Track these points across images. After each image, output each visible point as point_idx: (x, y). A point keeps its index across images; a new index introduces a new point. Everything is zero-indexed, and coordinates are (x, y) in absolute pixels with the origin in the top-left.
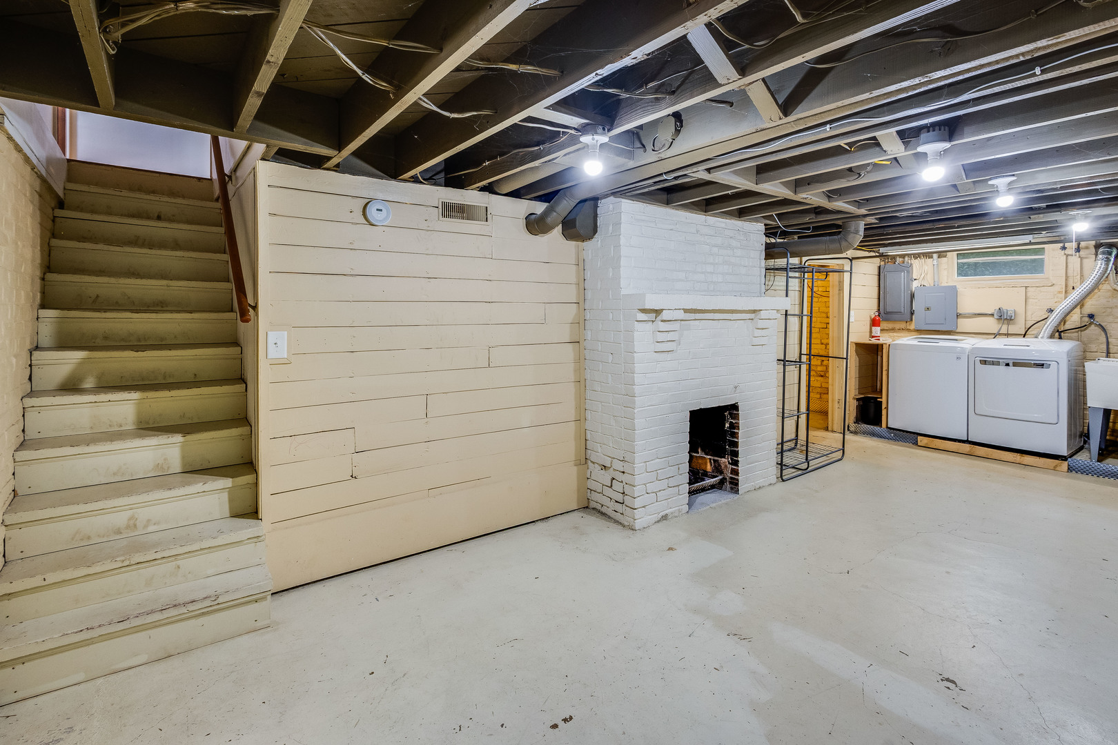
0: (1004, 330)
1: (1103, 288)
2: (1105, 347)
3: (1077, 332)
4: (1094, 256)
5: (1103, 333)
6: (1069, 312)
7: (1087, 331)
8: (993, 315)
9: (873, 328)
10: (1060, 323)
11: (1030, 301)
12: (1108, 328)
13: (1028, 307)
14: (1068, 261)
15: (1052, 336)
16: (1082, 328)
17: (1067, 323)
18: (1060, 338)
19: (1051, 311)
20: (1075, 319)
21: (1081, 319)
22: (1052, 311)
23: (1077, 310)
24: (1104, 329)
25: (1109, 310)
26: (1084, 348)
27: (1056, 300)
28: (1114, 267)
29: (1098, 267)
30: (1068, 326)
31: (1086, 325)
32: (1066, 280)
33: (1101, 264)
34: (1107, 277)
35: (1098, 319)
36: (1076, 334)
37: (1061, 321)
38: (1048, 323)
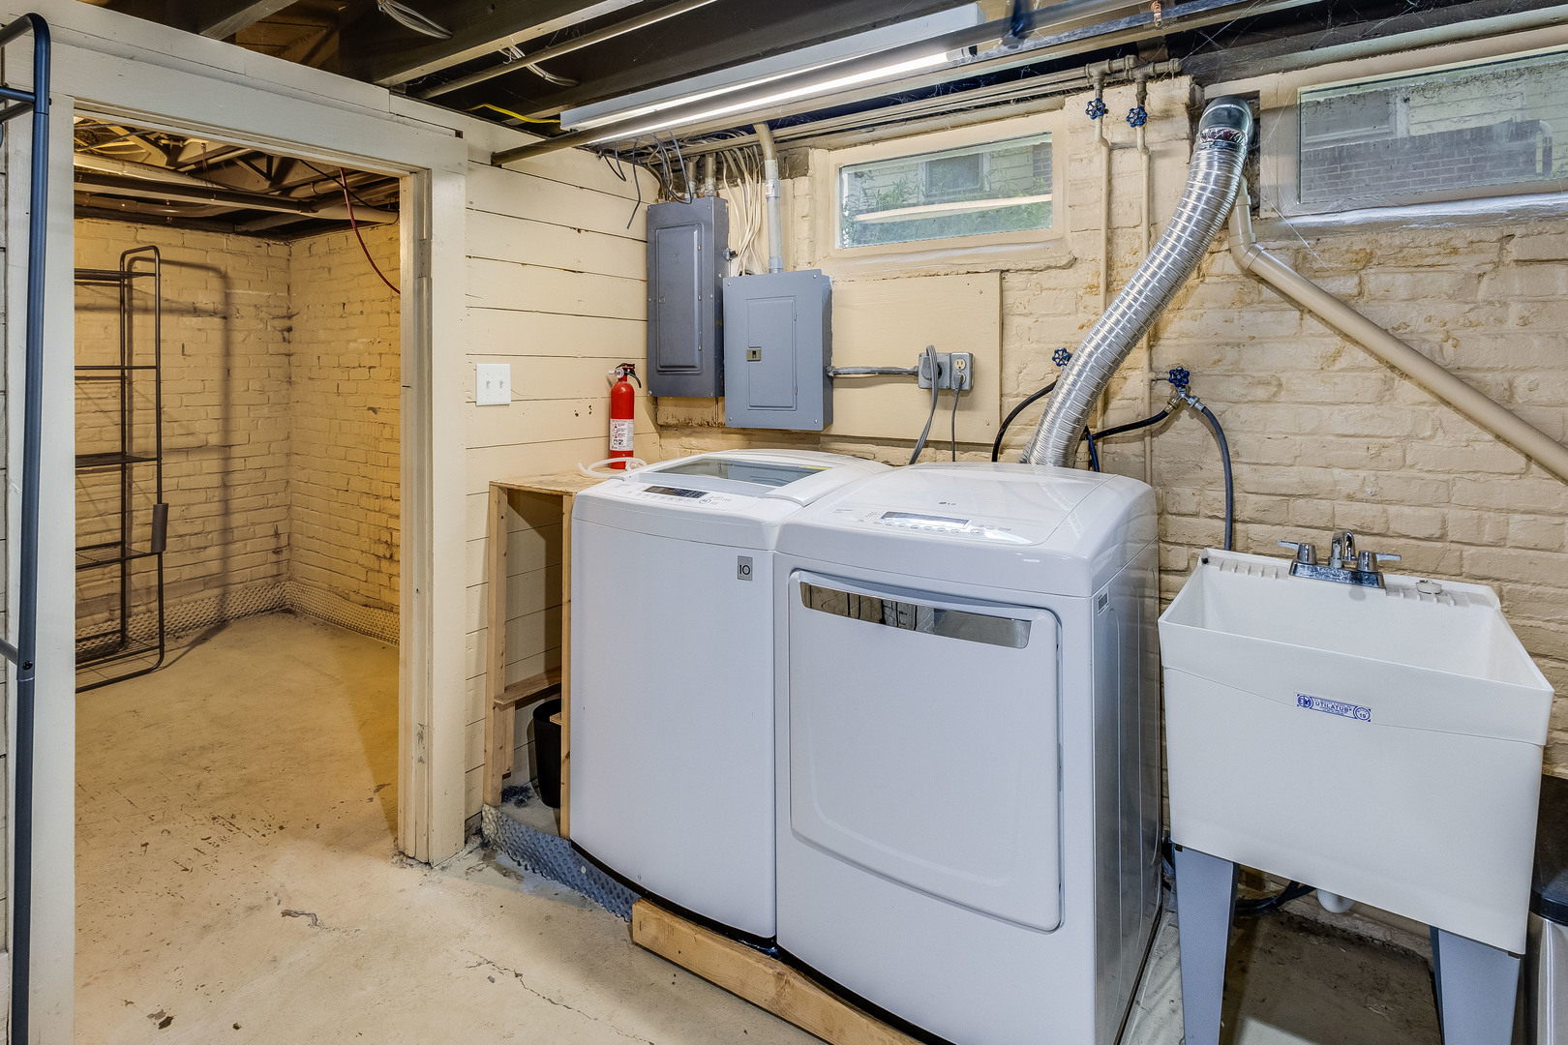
0: (941, 431)
1: (1216, 269)
2: (1222, 495)
3: (1141, 438)
4: (1186, 144)
5: (1213, 442)
6: (1115, 364)
7: (1168, 436)
8: (914, 374)
9: (614, 422)
10: (1090, 405)
11: (1015, 323)
12: (1228, 422)
13: (1009, 347)
14: (1115, 170)
15: (1067, 460)
16: (1154, 423)
17: (1114, 404)
18: (1094, 464)
19: (1063, 357)
20: (1133, 392)
21: (1151, 388)
22: (1069, 357)
23: (1139, 355)
24: (1218, 431)
25: (1231, 354)
26: (1159, 499)
27: (1082, 318)
28: (1245, 184)
29: (1200, 176)
30: (1116, 416)
31: (1164, 414)
32: (1109, 241)
33: (1210, 165)
34: (1226, 222)
35: (1198, 388)
36: (1137, 446)
37: (1094, 396)
38: (1056, 405)
